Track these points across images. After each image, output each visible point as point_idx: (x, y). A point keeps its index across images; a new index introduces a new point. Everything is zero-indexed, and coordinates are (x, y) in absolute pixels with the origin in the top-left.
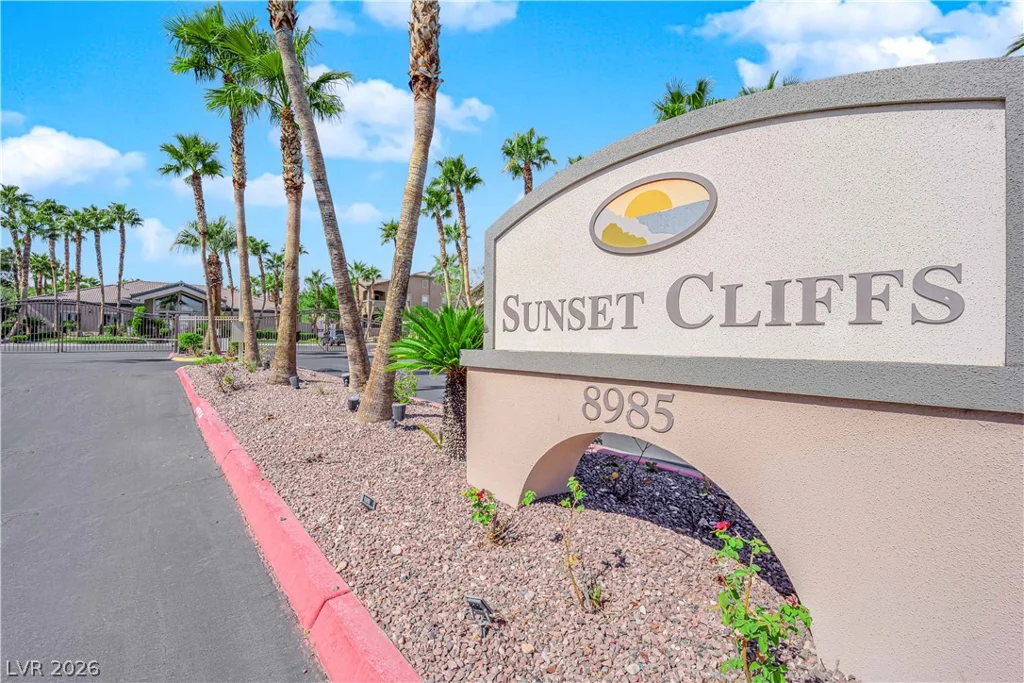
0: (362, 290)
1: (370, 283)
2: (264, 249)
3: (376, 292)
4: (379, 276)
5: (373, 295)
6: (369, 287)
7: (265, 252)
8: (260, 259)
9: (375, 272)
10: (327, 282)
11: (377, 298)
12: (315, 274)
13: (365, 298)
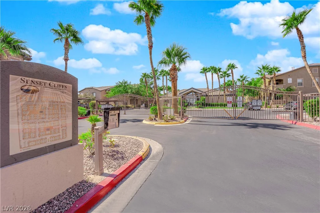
0: (267, 80)
1: (273, 76)
2: (219, 70)
3: (276, 80)
4: (279, 71)
5: (275, 82)
6: (272, 78)
7: (220, 72)
8: (218, 75)
9: (276, 69)
10: (248, 79)
11: (277, 84)
12: (241, 77)
13: (269, 84)
